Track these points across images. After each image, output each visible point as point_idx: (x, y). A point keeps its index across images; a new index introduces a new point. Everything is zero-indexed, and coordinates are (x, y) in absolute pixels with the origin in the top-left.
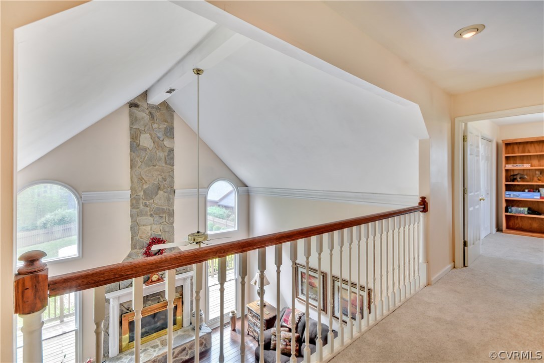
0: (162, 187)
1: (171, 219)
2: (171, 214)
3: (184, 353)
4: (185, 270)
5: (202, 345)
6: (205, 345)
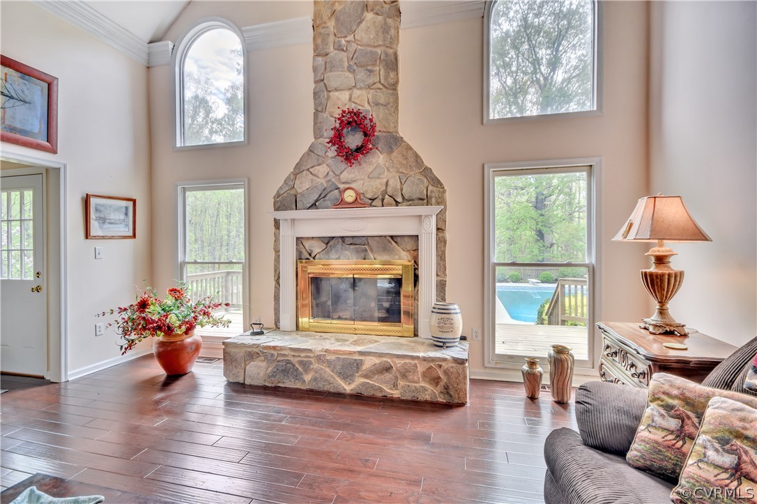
1: (391, 76)
2: (392, 64)
3: (387, 376)
4: (425, 200)
5: (437, 384)
6: (446, 388)
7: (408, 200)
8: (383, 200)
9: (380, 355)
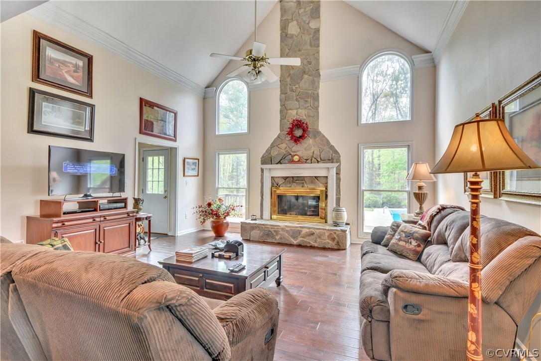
0: (307, 71)
1: (316, 103)
2: (316, 98)
3: (312, 237)
4: (331, 160)
5: (334, 240)
6: (338, 242)
7: (323, 160)
8: (311, 160)
9: (309, 228)
